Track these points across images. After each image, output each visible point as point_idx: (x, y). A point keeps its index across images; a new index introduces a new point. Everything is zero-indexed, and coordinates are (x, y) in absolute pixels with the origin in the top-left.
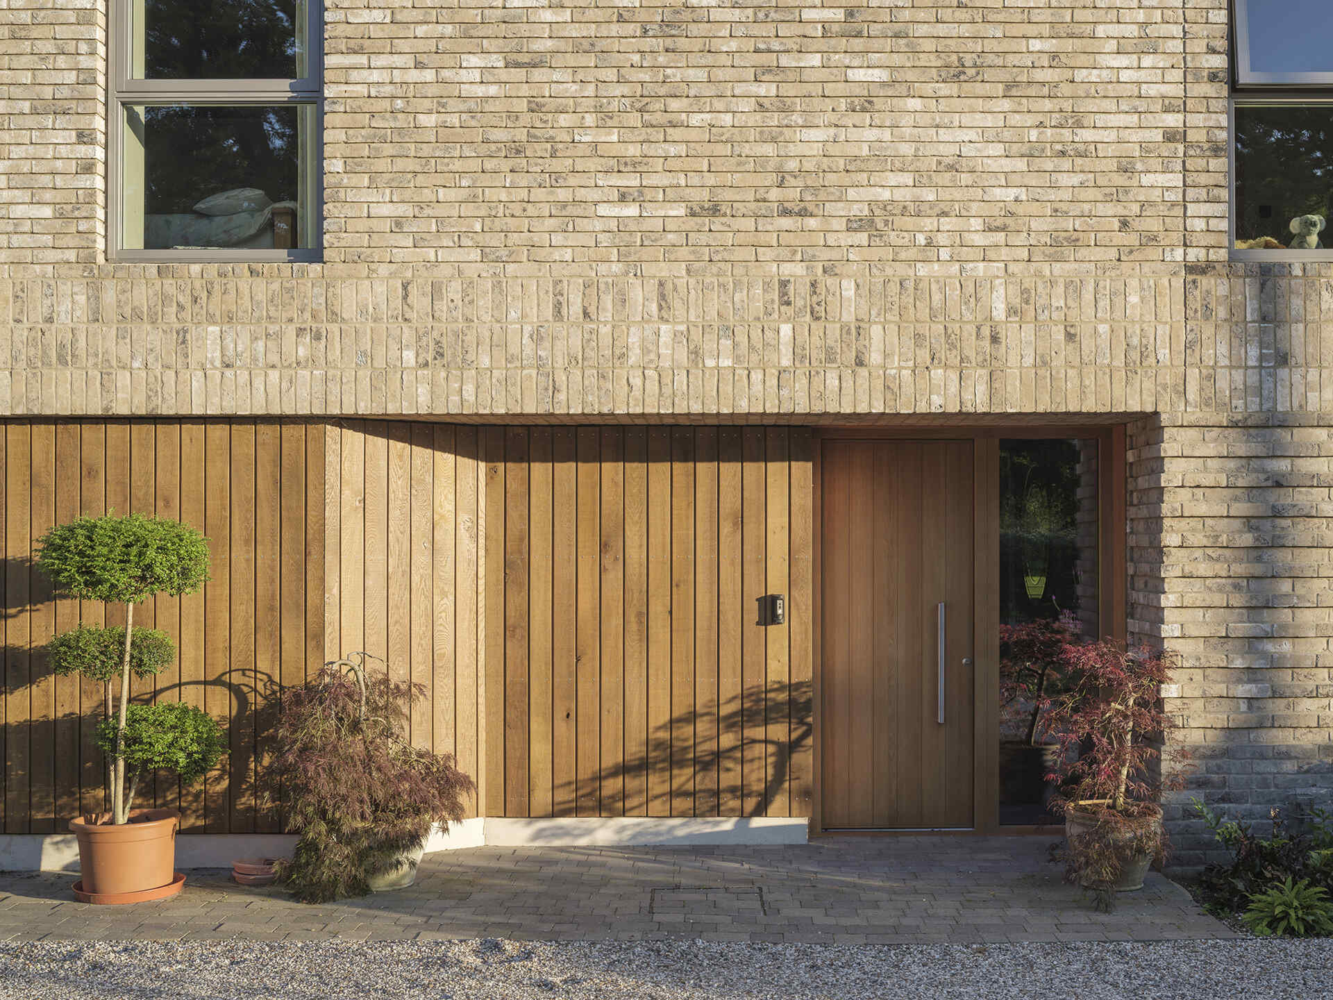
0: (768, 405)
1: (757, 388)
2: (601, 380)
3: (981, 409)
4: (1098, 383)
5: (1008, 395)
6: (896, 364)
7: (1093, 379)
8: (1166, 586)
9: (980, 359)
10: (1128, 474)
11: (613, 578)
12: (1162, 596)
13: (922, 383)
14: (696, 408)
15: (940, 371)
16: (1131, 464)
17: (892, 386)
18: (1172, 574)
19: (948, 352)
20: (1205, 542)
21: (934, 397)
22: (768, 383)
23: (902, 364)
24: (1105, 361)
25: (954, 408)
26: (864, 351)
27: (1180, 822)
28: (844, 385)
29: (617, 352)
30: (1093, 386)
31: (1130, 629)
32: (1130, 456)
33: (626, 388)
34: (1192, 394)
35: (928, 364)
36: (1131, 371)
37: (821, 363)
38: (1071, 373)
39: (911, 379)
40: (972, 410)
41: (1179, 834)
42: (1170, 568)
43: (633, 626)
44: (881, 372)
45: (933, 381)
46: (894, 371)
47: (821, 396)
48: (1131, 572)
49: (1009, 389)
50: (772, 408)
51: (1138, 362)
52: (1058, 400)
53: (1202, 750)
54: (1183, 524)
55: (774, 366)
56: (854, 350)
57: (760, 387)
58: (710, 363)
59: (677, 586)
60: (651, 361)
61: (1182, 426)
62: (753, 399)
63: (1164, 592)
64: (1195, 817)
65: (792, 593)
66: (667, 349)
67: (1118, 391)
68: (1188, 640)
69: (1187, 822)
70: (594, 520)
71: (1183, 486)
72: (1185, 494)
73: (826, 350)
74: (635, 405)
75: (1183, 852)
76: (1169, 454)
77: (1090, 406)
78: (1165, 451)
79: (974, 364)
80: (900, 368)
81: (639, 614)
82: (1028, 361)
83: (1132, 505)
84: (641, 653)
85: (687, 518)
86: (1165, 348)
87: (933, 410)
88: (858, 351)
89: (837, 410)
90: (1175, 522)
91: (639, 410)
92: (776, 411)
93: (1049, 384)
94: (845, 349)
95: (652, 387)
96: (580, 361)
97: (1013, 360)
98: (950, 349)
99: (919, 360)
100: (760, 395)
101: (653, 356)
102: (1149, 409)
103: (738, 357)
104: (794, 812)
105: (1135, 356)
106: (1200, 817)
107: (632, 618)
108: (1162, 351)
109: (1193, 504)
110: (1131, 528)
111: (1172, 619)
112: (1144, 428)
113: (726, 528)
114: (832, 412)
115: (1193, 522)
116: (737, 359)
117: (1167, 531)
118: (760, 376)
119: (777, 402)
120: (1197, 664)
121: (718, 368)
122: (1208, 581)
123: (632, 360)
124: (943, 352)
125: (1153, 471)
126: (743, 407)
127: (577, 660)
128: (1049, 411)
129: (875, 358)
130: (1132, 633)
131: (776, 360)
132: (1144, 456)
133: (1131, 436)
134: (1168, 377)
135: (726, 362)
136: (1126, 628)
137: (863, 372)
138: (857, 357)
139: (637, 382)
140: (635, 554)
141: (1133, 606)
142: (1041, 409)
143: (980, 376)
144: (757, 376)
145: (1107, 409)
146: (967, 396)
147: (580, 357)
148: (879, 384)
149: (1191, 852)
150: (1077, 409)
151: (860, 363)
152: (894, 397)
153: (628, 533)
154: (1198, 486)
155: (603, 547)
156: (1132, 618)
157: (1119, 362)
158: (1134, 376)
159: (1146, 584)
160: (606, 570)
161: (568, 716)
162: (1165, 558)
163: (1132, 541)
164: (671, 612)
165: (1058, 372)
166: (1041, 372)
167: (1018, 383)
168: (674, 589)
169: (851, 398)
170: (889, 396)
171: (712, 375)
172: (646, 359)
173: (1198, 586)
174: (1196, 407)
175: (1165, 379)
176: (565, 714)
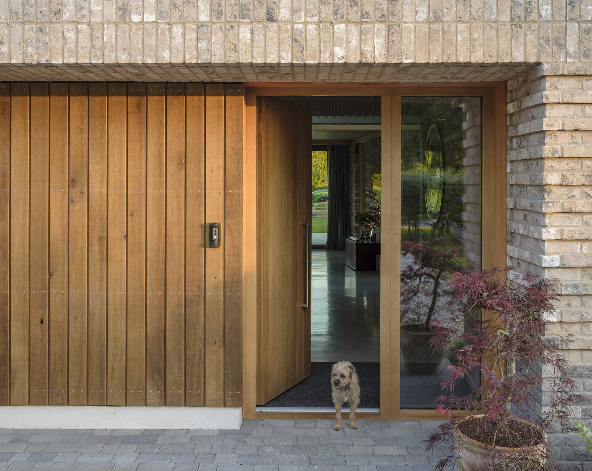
0: (188, 56)
1: (178, 41)
2: (40, 34)
3: (380, 60)
4: (486, 37)
5: (404, 47)
6: (303, 20)
7: (481, 33)
8: (547, 221)
9: (379, 14)
10: (508, 124)
11: (79, 208)
12: (544, 230)
13: (326, 36)
14: (123, 59)
15: (343, 26)
16: (512, 115)
17: (299, 38)
18: (553, 210)
19: (350, 9)
20: (583, 181)
21: (337, 50)
22: (188, 37)
23: (309, 19)
24: (492, 17)
25: (355, 59)
26: (275, 8)
27: (559, 435)
28: (256, 38)
29: (54, 8)
30: (481, 40)
31: (510, 253)
32: (511, 108)
33: (61, 41)
34: (572, 47)
35: (332, 19)
36: (516, 25)
37: (235, 18)
38: (461, 26)
39: (315, 33)
40: (371, 61)
41: (557, 445)
42: (550, 205)
43: (96, 248)
44: (289, 26)
45: (336, 35)
46: (301, 26)
47: (235, 48)
48: (511, 205)
49: (404, 41)
50: (190, 59)
51: (522, 18)
52: (449, 52)
53: (579, 370)
54: (563, 165)
55: (194, 22)
56: (264, 7)
57: (180, 40)
58: (136, 18)
59: (132, 215)
60: (84, 16)
61: (563, 76)
62: (175, 51)
63: (545, 226)
64: (572, 430)
65: (227, 222)
66: (98, 6)
67: (504, 44)
68: (566, 270)
69: (565, 435)
70: (63, 159)
71: (563, 130)
72: (564, 138)
73: (240, 7)
74: (70, 56)
75: (562, 462)
76: (551, 100)
77: (477, 57)
78: (547, 98)
79: (373, 19)
80: (306, 23)
81: (101, 238)
82: (422, 16)
83: (512, 149)
84: (102, 270)
85: (141, 158)
86: (547, 5)
87: (336, 61)
88: (268, 8)
89: (249, 61)
90: (556, 164)
91: (72, 61)
92: (195, 61)
93: (441, 37)
94: (257, 5)
95: (85, 40)
96: (21, 17)
97: (408, 15)
98: (351, 6)
99: (323, 15)
100: (180, 48)
101: (85, 12)
102: (532, 59)
103: (161, 13)
104: (228, 403)
105: (520, 12)
106: (576, 430)
107: (95, 243)
108: (545, 7)
109: (572, 146)
110: (511, 169)
111: (551, 251)
112: (526, 81)
113: (172, 168)
114: (244, 62)
115: (572, 164)
116: (160, 14)
117: (548, 171)
118: (181, 31)
119: (195, 53)
120: (575, 292)
121: (142, 22)
122: (585, 217)
123: (67, 15)
124: (345, 8)
125: (533, 118)
126: (166, 57)
127: (50, 275)
128: (440, 61)
129: (284, 13)
130: (511, 258)
131: (195, 16)
132: (524, 106)
133: (511, 92)
134: (549, 31)
135: (150, 18)
136: (506, 253)
137: (273, 26)
138: (268, 13)
139: (71, 35)
140: (97, 189)
141: (513, 234)
142: (434, 60)
143: (378, 30)
144: (177, 30)
145: (493, 60)
146: (367, 49)
147: (20, 12)
148: (287, 37)
149: (570, 462)
150: (466, 60)
151: (271, 18)
152: (301, 49)
153: (91, 171)
154: (577, 130)
155: (72, 182)
156: (512, 244)
157: (506, 17)
158: (519, 30)
159: (525, 217)
160: (73, 201)
161: (42, 322)
162: (546, 196)
163: (512, 180)
164: (126, 237)
165: (449, 27)
166: (435, 26)
167: (412, 36)
168: (129, 217)
169: (261, 50)
170: (296, 48)
171: (138, 30)
172: (79, 15)
173: (576, 221)
174: (575, 58)
175: (547, 32)
176: (39, 321)
